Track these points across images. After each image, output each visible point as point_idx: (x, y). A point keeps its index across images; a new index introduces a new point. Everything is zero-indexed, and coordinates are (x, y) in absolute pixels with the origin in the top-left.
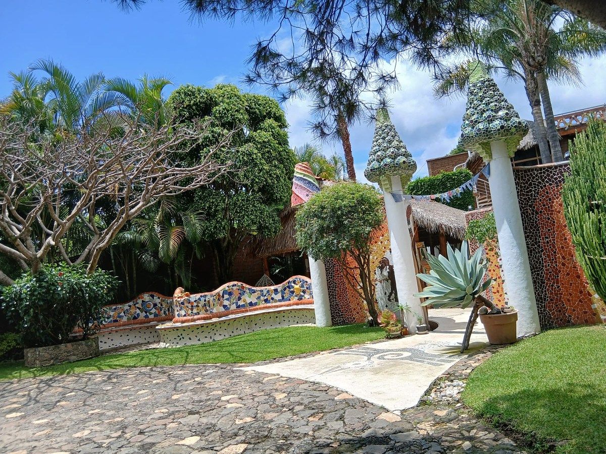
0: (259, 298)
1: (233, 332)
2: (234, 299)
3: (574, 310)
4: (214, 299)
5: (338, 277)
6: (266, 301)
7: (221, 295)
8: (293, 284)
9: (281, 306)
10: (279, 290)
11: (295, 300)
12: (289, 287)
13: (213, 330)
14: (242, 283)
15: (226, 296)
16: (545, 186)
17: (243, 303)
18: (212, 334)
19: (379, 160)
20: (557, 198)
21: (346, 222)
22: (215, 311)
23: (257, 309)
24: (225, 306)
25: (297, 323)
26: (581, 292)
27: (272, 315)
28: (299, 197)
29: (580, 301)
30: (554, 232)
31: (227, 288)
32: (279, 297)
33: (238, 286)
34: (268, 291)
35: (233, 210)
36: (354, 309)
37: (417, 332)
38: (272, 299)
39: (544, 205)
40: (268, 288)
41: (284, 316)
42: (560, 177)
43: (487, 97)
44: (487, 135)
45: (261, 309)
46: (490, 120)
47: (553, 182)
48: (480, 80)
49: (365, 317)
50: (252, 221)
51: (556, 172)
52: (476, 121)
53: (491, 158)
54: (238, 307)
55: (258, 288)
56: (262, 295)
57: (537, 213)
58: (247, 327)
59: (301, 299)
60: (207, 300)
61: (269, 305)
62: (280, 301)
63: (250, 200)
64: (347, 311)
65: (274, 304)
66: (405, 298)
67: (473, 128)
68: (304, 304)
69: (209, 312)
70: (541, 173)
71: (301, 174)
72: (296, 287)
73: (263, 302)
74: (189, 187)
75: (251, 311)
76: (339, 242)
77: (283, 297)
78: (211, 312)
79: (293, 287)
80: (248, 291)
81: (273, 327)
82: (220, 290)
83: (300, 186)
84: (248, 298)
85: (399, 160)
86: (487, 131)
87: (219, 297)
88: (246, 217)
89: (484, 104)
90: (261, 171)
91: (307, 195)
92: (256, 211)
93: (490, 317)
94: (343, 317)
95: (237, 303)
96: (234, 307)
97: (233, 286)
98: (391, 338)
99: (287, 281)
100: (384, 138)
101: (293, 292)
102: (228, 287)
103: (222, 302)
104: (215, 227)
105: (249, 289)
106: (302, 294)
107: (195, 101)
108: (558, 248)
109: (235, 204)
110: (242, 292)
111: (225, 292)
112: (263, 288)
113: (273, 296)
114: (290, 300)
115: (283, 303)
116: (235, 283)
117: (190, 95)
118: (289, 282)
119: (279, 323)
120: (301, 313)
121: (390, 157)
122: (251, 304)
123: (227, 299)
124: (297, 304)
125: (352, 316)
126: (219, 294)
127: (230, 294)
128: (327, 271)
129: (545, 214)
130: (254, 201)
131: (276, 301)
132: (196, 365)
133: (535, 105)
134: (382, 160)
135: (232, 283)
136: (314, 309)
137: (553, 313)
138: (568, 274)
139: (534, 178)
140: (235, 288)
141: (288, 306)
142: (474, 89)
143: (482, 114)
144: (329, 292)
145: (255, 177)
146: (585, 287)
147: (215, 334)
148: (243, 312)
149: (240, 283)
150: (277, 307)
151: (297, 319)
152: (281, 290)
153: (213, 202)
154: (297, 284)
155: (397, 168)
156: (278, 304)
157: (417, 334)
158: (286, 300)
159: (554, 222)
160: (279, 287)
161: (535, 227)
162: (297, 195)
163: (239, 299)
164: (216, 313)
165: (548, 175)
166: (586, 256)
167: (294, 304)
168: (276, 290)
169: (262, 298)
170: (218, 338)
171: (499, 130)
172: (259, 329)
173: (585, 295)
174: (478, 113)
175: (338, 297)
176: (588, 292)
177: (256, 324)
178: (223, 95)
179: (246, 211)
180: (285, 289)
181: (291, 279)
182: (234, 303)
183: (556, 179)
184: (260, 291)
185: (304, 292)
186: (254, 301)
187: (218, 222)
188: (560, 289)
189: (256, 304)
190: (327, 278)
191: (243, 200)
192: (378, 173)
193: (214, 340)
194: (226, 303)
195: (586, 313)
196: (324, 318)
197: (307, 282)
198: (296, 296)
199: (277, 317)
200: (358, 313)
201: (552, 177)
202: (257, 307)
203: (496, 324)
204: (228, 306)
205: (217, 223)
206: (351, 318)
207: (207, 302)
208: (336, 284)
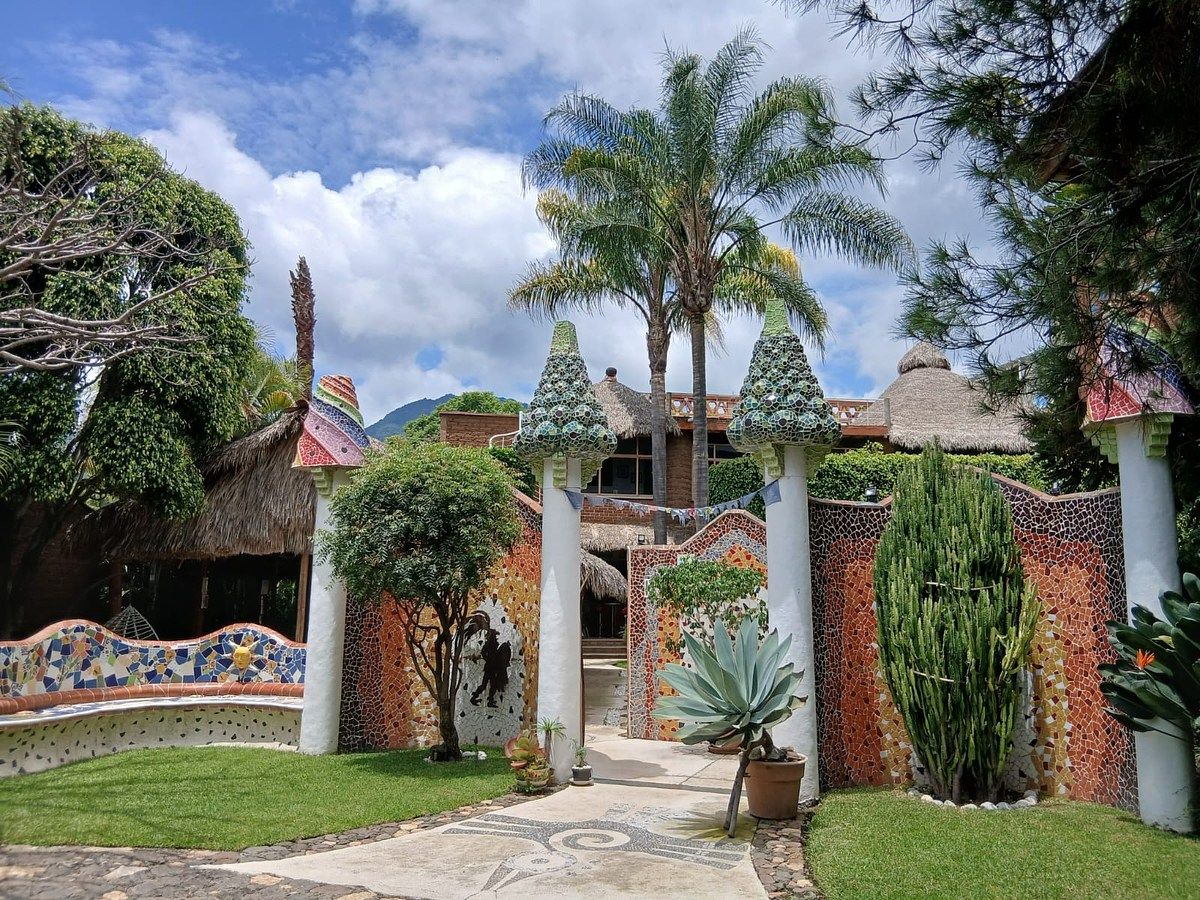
0: (134, 667)
1: (67, 752)
2: (72, 665)
3: (856, 759)
4: (28, 661)
5: (369, 640)
6: (151, 676)
7: (45, 650)
8: (232, 644)
9: (190, 693)
10: (192, 652)
11: (231, 680)
12: (219, 649)
13: (24, 743)
14: (99, 626)
15: (56, 656)
16: (838, 537)
17: (92, 677)
18: (17, 755)
19: (559, 421)
20: (852, 561)
21: (464, 531)
22: (24, 692)
23: (124, 696)
24: (48, 682)
25: (234, 737)
26: (868, 728)
27: (167, 714)
28: (322, 448)
29: (866, 744)
30: (842, 618)
31: (61, 635)
32: (188, 668)
33: (89, 632)
34: (161, 654)
35: (101, 438)
36: (390, 716)
37: (572, 780)
38: (169, 673)
39: (834, 570)
40: (163, 644)
41: (198, 720)
42: (859, 528)
43: (793, 368)
44: (793, 435)
45: (135, 695)
46: (799, 408)
47: (849, 533)
48: (785, 335)
49: (410, 735)
50: (147, 474)
51: (854, 516)
52: (776, 405)
53: (783, 473)
54: (80, 685)
55: (137, 644)
56: (144, 662)
57: (825, 582)
58: (100, 740)
59: (248, 680)
60: (12, 660)
61: (155, 686)
62: (188, 679)
63: (150, 424)
64: (374, 719)
65: (170, 686)
66: (557, 707)
67: (769, 414)
68: (255, 693)
69: (9, 695)
70: (835, 515)
71: (336, 399)
72: (240, 649)
73: (143, 680)
74: (40, 362)
75: (109, 698)
76: (442, 572)
77: (197, 671)
78: (15, 694)
79: (231, 650)
80: (110, 647)
81: (165, 745)
82: (43, 637)
83: (330, 425)
84: (107, 666)
85: (597, 430)
86: (794, 427)
87: (41, 655)
88: (133, 462)
89: (790, 378)
90: (191, 362)
91: (344, 450)
92: (161, 451)
93: (768, 767)
94: (361, 734)
95: (77, 675)
96: (68, 685)
97: (77, 630)
98: (529, 794)
99: (217, 634)
100: (570, 381)
101: (227, 663)
102: (64, 631)
103: (43, 671)
104: (40, 471)
105: (114, 643)
106: (254, 668)
107: (58, 152)
108: (845, 646)
109: (111, 424)
110: (96, 646)
111: (55, 645)
112: (149, 644)
113: (173, 665)
114: (215, 680)
115: (195, 686)
116: (83, 623)
117: (47, 134)
118: (221, 637)
119: (183, 736)
120: (253, 715)
121: (580, 420)
122: (111, 681)
123: (57, 664)
124: (236, 692)
125: (382, 732)
126: (41, 647)
127: (66, 651)
128: (348, 624)
129: (834, 585)
130: (160, 426)
131: (177, 680)
132: (43, 849)
133: (658, 370)
134: (564, 423)
135: (74, 623)
136: (300, 711)
137: (830, 761)
138: (853, 694)
139: (826, 521)
140: (80, 636)
141: (207, 693)
142: (774, 348)
143: (786, 395)
144: (345, 673)
145: (176, 371)
146: (874, 720)
147: (27, 755)
148: (89, 699)
149: (93, 627)
150: (178, 694)
151: (233, 730)
152: (197, 656)
153: (48, 408)
154: (243, 645)
155: (591, 446)
156: (182, 686)
157: (573, 784)
158: (206, 679)
159: (844, 601)
160: (192, 646)
161: (820, 606)
162: (319, 445)
163: (86, 665)
164: (27, 698)
165: (844, 520)
166: (912, 671)
167: (224, 692)
168: (182, 655)
169: (142, 669)
170: (33, 765)
171: (813, 430)
172: (129, 747)
173: (873, 733)
174: (778, 391)
175: (360, 686)
176: (878, 728)
177: (122, 735)
178: (129, 161)
179: (135, 447)
180: (207, 652)
181: (229, 630)
182: (71, 675)
183: (853, 528)
184: (141, 650)
185: (260, 664)
186: (121, 672)
187: (49, 458)
188: (841, 719)
189: (124, 681)
190: (345, 641)
191: (133, 419)
192: (552, 445)
193: (22, 771)
194: (53, 672)
195: (871, 764)
196: (325, 733)
197: (273, 642)
198: (234, 672)
199: (179, 720)
200: (396, 725)
201: (849, 524)
202: (127, 689)
203: (777, 780)
204: (57, 682)
205: (45, 462)
206: (379, 736)
207: (10, 667)
208: (361, 655)
